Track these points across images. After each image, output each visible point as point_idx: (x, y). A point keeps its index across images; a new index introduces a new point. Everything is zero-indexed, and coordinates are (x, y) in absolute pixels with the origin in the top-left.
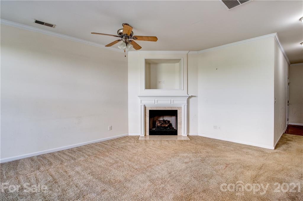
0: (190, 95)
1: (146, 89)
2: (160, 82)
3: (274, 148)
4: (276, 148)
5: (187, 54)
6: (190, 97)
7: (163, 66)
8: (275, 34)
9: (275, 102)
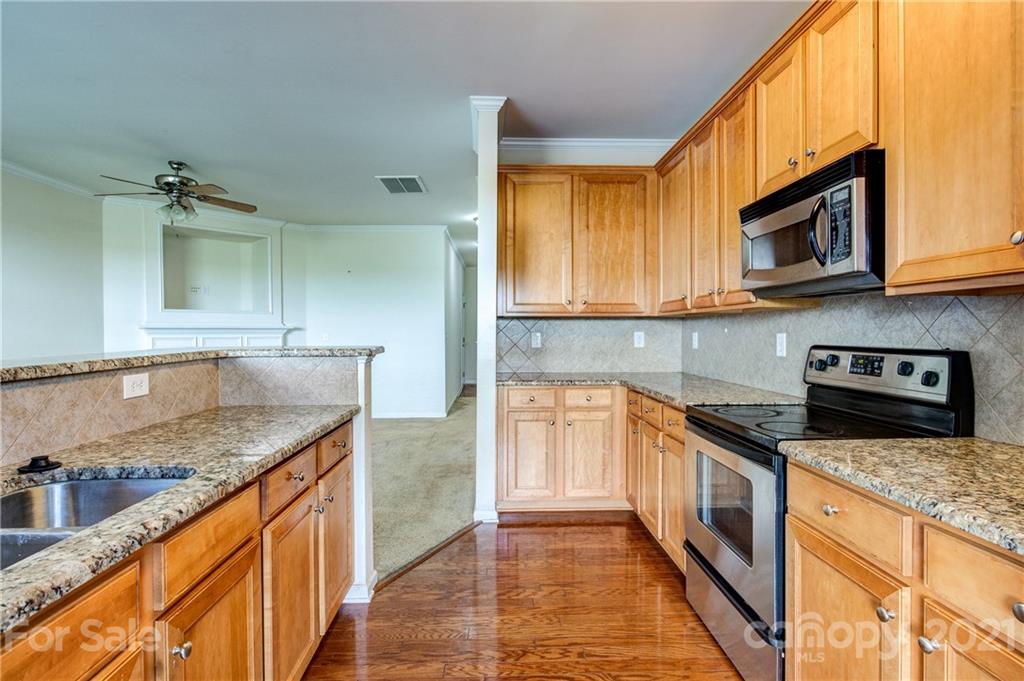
0: (290, 325)
1: (166, 307)
2: (195, 289)
3: (445, 415)
4: (448, 414)
5: (281, 229)
6: (290, 331)
7: (206, 246)
8: (445, 228)
9: (446, 339)
